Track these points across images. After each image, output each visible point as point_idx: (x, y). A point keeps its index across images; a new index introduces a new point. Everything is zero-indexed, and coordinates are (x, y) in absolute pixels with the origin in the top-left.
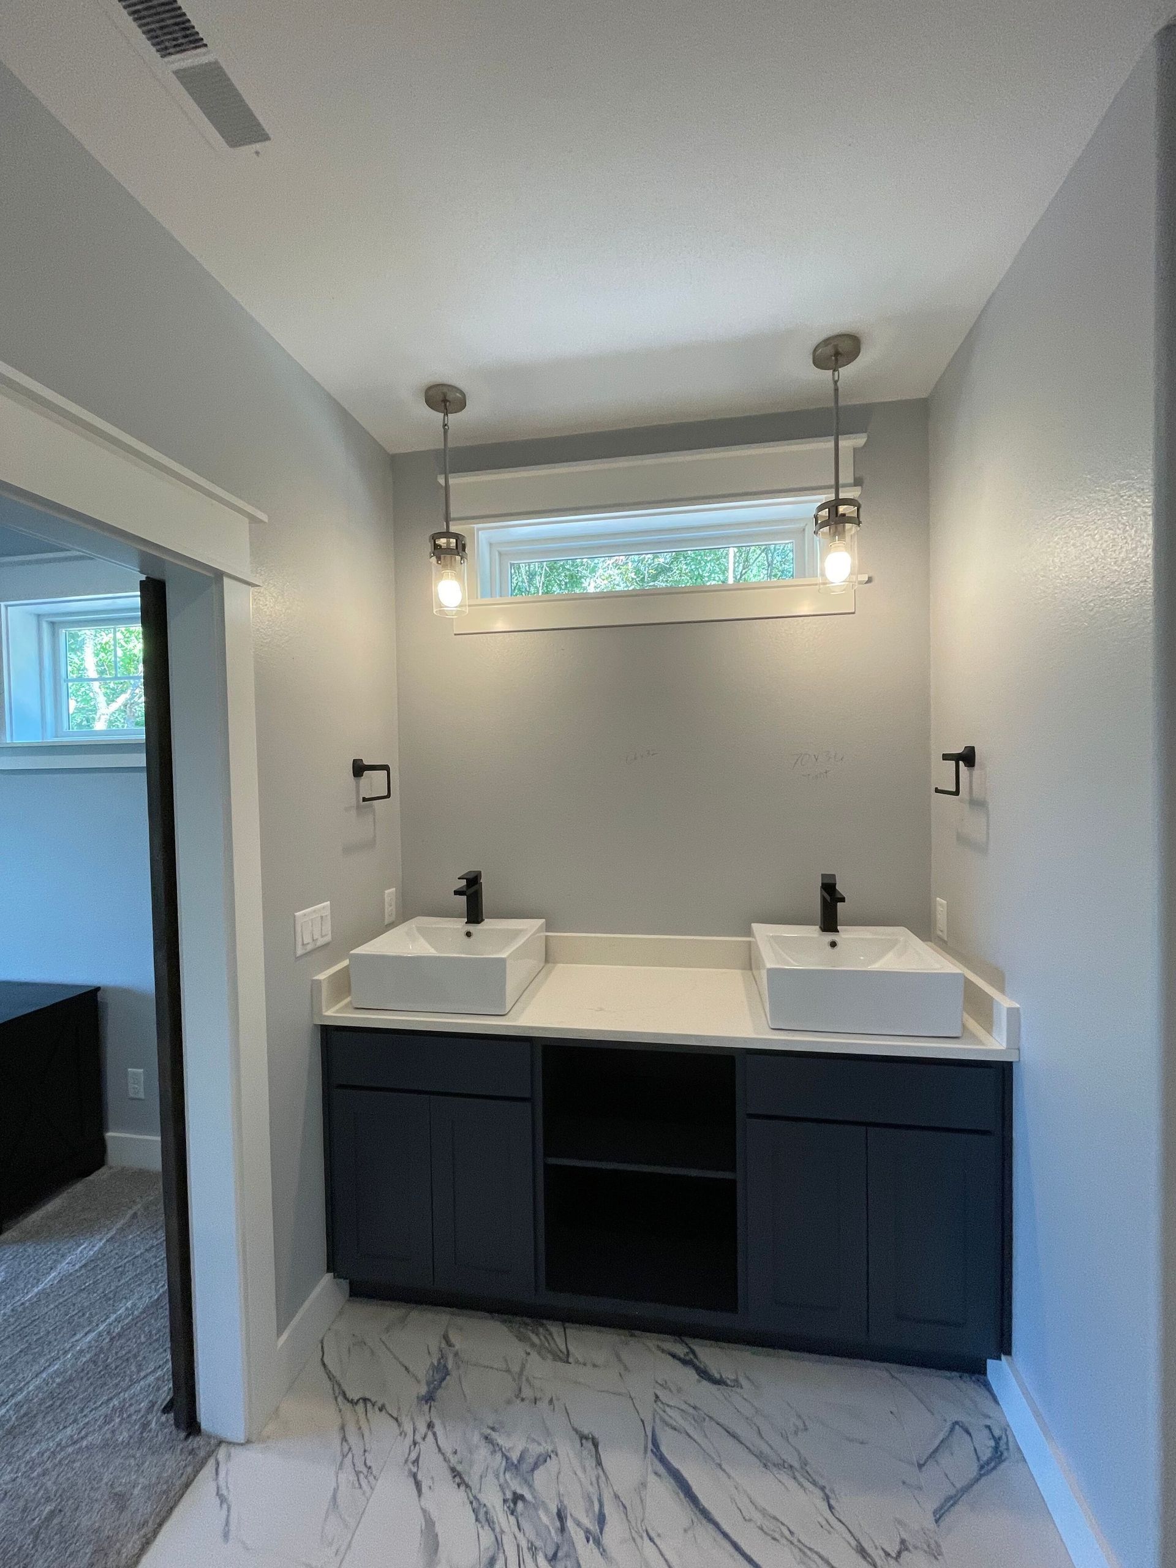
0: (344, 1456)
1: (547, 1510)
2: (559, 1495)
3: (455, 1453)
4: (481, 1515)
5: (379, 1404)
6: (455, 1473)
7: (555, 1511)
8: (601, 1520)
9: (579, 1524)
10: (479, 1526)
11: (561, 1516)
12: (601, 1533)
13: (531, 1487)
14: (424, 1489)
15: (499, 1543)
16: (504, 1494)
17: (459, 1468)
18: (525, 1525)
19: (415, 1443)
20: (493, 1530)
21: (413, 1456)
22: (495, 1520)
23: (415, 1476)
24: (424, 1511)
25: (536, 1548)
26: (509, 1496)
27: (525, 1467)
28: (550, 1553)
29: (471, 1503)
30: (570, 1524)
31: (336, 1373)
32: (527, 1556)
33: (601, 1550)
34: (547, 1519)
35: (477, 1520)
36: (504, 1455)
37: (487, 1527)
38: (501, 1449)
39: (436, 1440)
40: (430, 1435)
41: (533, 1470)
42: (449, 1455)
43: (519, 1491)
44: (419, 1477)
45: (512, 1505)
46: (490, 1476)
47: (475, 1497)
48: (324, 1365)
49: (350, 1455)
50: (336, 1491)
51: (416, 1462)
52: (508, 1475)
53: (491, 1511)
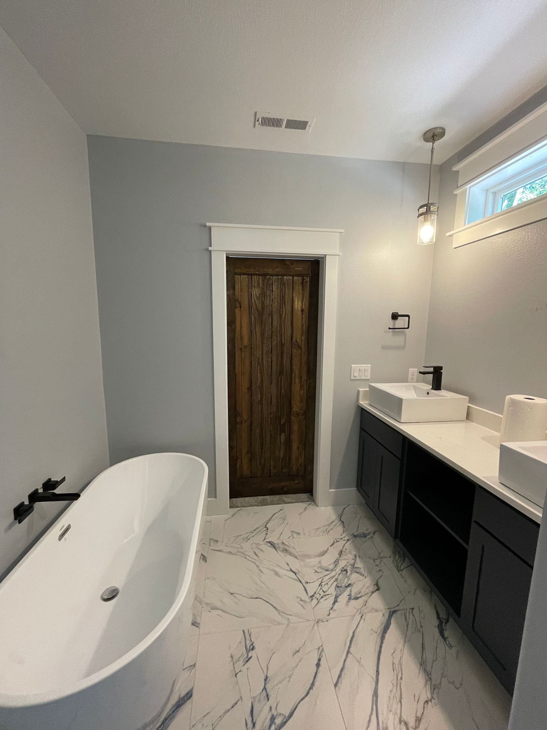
0: (328, 525)
1: (348, 580)
2: (355, 583)
3: (346, 550)
4: (336, 563)
5: (345, 526)
6: (341, 551)
7: (350, 582)
8: (356, 598)
9: (351, 591)
10: (333, 563)
11: (349, 585)
12: (352, 599)
13: (351, 573)
14: (333, 546)
15: (332, 570)
16: (345, 567)
17: (343, 552)
18: (341, 576)
19: (341, 539)
20: (334, 568)
21: (338, 540)
22: (337, 567)
23: (334, 543)
24: (328, 549)
25: (337, 581)
26: (345, 568)
27: (355, 570)
28: (338, 585)
29: (337, 559)
30: (349, 589)
31: (344, 512)
32: (334, 579)
33: (348, 601)
34: (346, 582)
35: (334, 562)
36: (354, 563)
37: (334, 566)
38: (355, 561)
39: (346, 543)
40: (346, 541)
41: (356, 572)
42: (344, 548)
43: (348, 571)
44: (334, 544)
45: (343, 570)
46: (347, 561)
47: (339, 560)
48: (344, 509)
49: (328, 527)
50: (320, 528)
51: (337, 541)
52: (350, 566)
53: (338, 565)
